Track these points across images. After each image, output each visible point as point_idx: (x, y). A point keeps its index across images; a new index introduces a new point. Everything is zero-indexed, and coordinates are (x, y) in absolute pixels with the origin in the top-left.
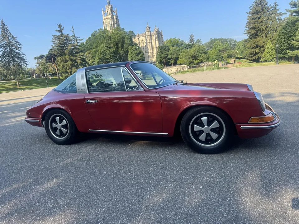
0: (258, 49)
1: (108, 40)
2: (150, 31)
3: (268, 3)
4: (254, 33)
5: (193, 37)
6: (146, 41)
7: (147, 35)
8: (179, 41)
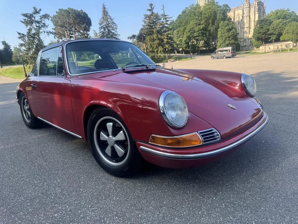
1: (199, 16)
2: (249, 3)
6: (243, 15)
7: (244, 7)
8: (288, 12)
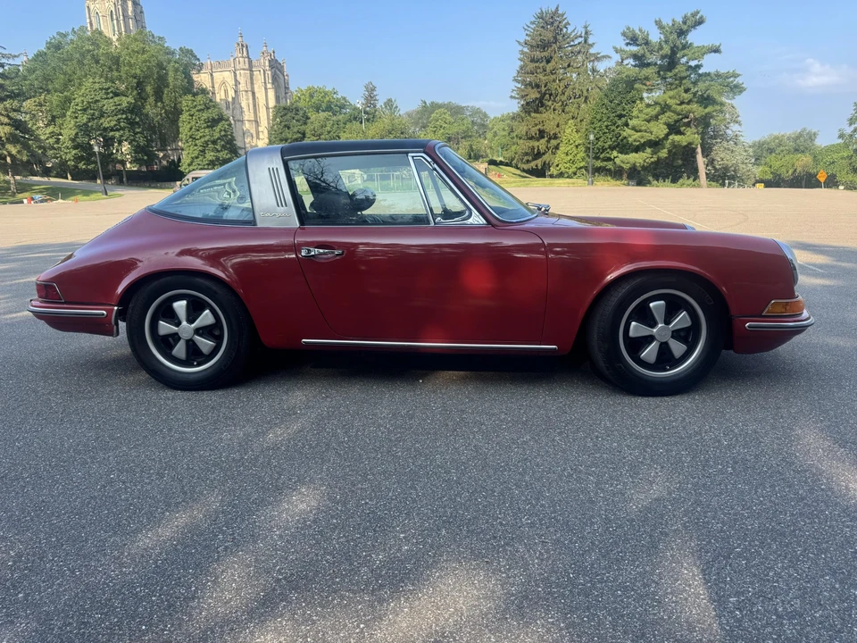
0: (543, 141)
1: (110, 68)
2: (248, 57)
3: (569, 24)
4: (536, 98)
5: (373, 89)
6: (236, 85)
7: (238, 67)
8: (335, 96)
